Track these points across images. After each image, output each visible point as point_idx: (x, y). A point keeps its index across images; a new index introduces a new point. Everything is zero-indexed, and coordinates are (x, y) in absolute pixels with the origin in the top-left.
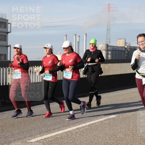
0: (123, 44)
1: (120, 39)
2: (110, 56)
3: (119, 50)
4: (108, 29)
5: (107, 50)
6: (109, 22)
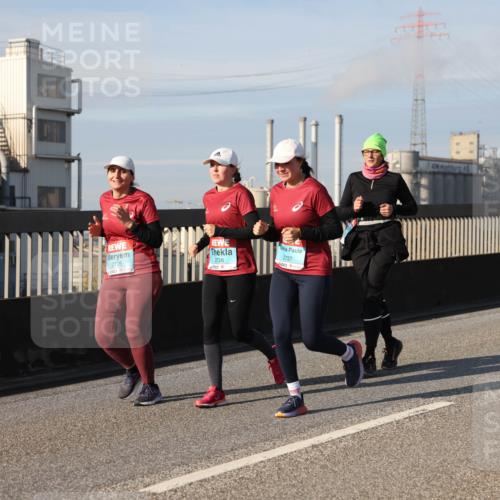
0: (472, 152)
1: (461, 134)
2: (424, 194)
3: (457, 171)
4: (419, 98)
5: (414, 171)
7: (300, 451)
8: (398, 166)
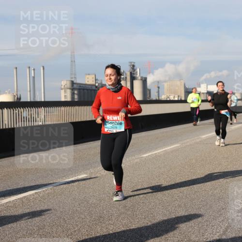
0: (93, 81)
1: (89, 74)
2: (76, 97)
3: (88, 88)
4: (73, 60)
5: (72, 88)
6: (74, 52)
7: (31, 195)
8: (66, 86)
